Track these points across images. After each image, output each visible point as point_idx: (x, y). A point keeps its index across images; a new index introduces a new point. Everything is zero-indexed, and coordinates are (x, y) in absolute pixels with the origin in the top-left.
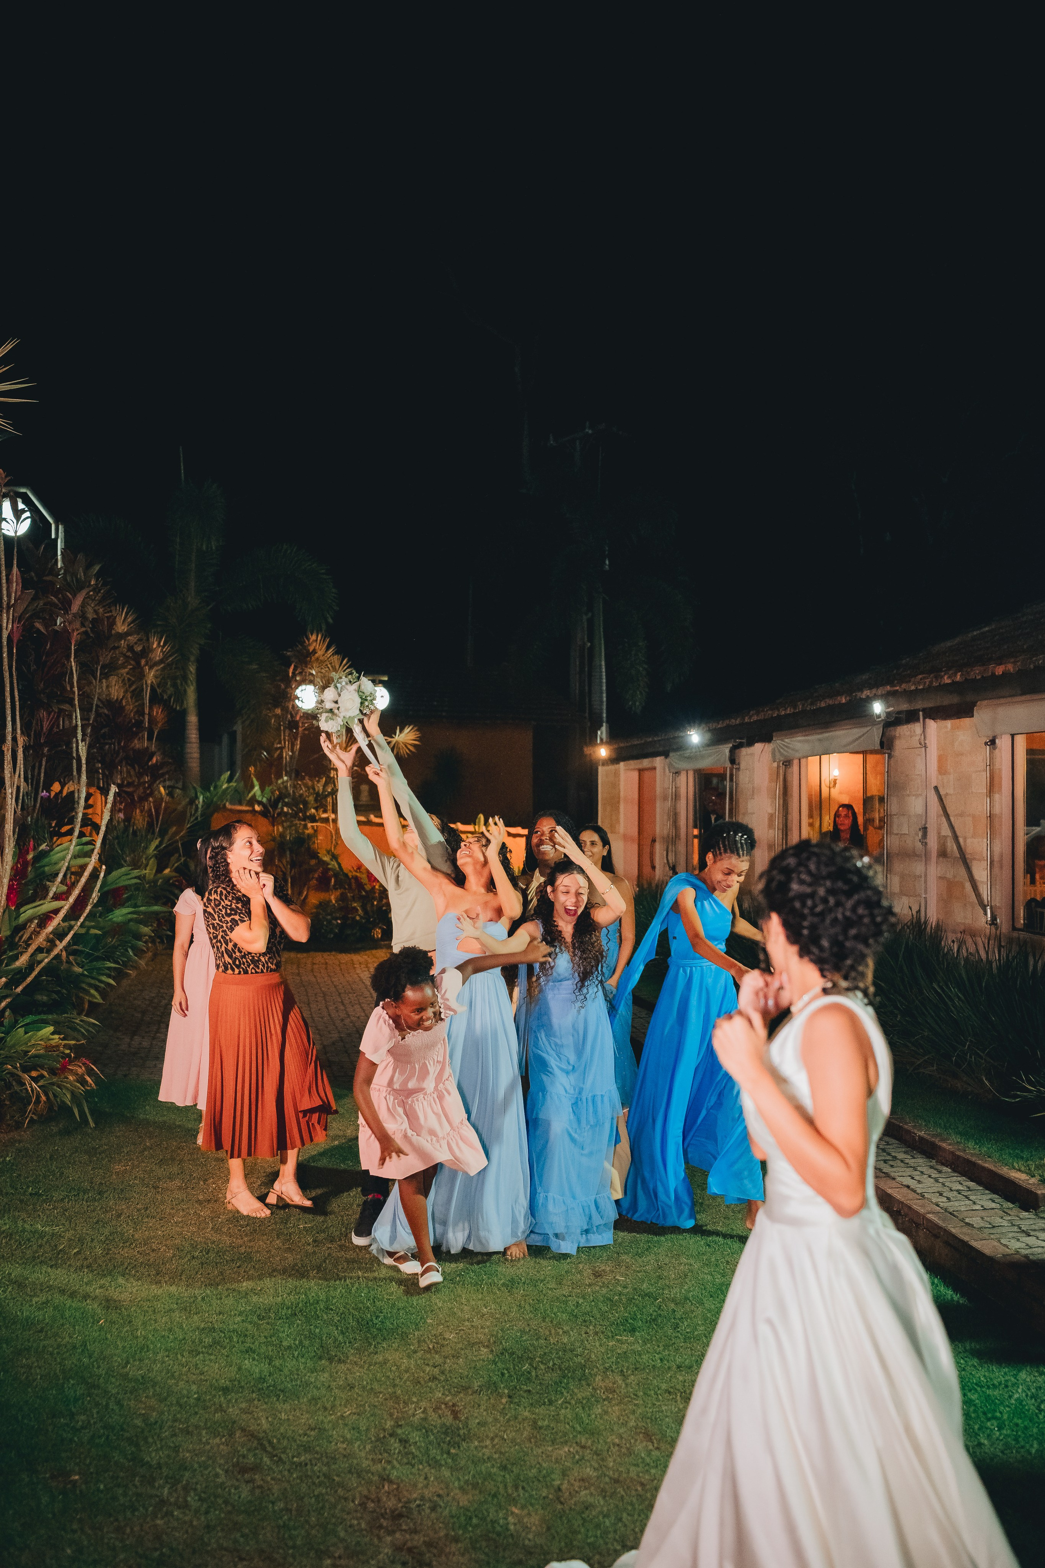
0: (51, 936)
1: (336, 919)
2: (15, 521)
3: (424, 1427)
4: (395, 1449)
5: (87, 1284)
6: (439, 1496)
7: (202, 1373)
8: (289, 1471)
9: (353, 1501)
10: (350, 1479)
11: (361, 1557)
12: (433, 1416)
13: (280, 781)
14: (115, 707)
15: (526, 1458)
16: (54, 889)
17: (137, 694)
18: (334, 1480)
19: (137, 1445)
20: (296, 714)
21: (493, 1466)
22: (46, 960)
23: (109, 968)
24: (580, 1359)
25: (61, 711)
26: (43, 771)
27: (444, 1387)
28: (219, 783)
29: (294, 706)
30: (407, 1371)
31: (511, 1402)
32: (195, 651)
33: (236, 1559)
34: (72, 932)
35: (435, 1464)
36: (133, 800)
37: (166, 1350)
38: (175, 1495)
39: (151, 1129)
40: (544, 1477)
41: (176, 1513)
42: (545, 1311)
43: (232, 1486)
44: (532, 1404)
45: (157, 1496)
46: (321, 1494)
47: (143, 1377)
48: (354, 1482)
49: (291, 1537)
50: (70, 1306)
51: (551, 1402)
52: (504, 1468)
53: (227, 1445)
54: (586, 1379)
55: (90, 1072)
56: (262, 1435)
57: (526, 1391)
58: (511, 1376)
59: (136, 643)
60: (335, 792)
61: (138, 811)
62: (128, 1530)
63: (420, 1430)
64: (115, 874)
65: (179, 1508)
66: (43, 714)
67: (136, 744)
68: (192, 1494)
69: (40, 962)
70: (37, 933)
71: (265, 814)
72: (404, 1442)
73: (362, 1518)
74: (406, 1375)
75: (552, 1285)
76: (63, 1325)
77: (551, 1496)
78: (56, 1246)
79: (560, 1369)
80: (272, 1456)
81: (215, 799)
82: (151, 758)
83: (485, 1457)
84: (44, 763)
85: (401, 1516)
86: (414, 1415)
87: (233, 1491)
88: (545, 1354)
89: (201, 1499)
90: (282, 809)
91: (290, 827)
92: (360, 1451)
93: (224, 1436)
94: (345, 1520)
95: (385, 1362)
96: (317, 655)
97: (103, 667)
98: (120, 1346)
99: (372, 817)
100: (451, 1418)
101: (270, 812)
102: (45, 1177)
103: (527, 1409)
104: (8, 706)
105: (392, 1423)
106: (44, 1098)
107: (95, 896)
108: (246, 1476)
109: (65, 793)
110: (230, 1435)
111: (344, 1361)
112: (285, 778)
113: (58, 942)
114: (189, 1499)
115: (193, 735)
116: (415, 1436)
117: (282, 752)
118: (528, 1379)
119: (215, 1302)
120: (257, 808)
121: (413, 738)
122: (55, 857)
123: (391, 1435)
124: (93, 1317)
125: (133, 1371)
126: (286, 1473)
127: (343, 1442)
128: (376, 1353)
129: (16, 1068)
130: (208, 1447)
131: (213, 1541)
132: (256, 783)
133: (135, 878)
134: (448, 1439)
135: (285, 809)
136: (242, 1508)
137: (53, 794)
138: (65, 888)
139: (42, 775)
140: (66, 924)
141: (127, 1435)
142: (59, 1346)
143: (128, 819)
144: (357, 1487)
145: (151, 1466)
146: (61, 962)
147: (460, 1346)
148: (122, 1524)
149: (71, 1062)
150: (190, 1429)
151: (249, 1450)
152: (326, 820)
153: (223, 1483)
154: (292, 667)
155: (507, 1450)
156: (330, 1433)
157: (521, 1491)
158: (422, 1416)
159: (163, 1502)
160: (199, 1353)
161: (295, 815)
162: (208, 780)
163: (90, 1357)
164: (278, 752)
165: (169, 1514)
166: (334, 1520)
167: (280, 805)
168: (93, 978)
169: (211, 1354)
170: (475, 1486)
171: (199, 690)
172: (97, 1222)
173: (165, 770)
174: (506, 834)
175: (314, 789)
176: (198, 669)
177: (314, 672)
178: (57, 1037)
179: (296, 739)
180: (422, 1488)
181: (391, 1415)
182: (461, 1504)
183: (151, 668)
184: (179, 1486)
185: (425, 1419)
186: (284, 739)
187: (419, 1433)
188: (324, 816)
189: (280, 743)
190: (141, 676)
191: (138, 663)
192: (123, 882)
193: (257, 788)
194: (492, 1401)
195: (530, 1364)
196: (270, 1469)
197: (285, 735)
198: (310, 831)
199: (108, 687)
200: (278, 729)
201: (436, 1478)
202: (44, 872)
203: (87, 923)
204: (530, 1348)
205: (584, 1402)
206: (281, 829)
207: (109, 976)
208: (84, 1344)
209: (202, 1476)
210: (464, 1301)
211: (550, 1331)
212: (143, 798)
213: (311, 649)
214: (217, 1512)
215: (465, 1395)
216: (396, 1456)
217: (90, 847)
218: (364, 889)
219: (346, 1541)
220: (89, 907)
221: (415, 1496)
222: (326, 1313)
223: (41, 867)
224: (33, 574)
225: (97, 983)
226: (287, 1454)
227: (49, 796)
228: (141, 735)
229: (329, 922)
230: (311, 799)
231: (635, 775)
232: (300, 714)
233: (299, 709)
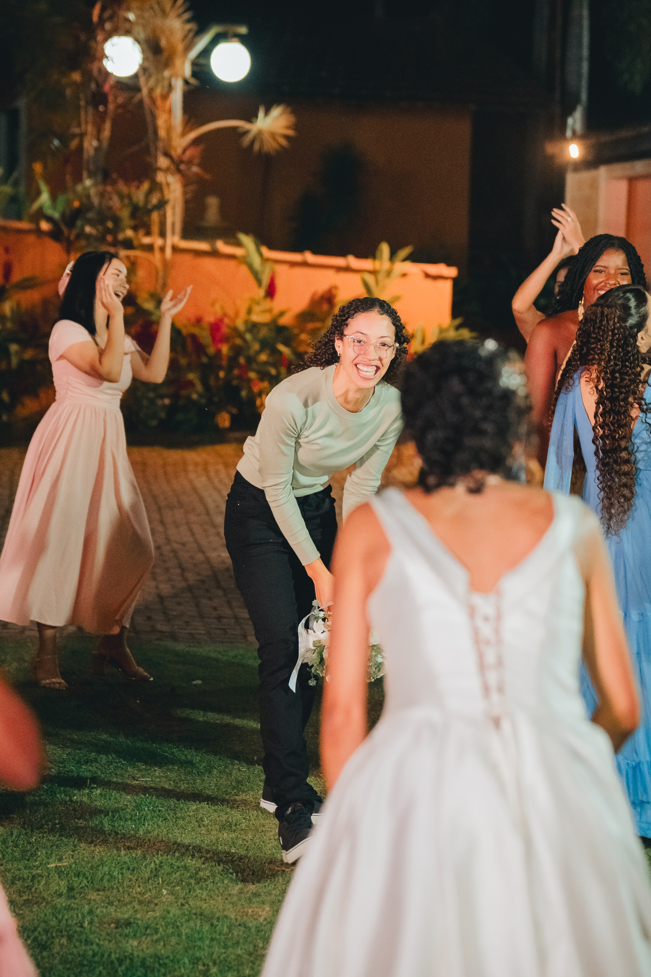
1: (162, 397)
13: (79, 188)
20: (105, 82)
29: (100, 70)
60: (162, 204)
71: (55, 235)
99: (222, 246)
101: (62, 232)
112: (88, 182)
117: (81, 142)
120: (45, 226)
121: (284, 124)
132: (43, 187)
152: (150, 248)
154: (98, 7)
164: (76, 141)
167: (79, 223)
174: (422, 276)
175: (131, 199)
177: (132, 17)
179: (103, 121)
186: (87, 121)
188: (146, 240)
189: (79, 126)
193: (45, 198)
197: (88, 114)
200: (77, 105)
218: (206, 354)
229: (152, 401)
230: (125, 214)
231: (623, 187)
232: (111, 81)
233: (107, 75)
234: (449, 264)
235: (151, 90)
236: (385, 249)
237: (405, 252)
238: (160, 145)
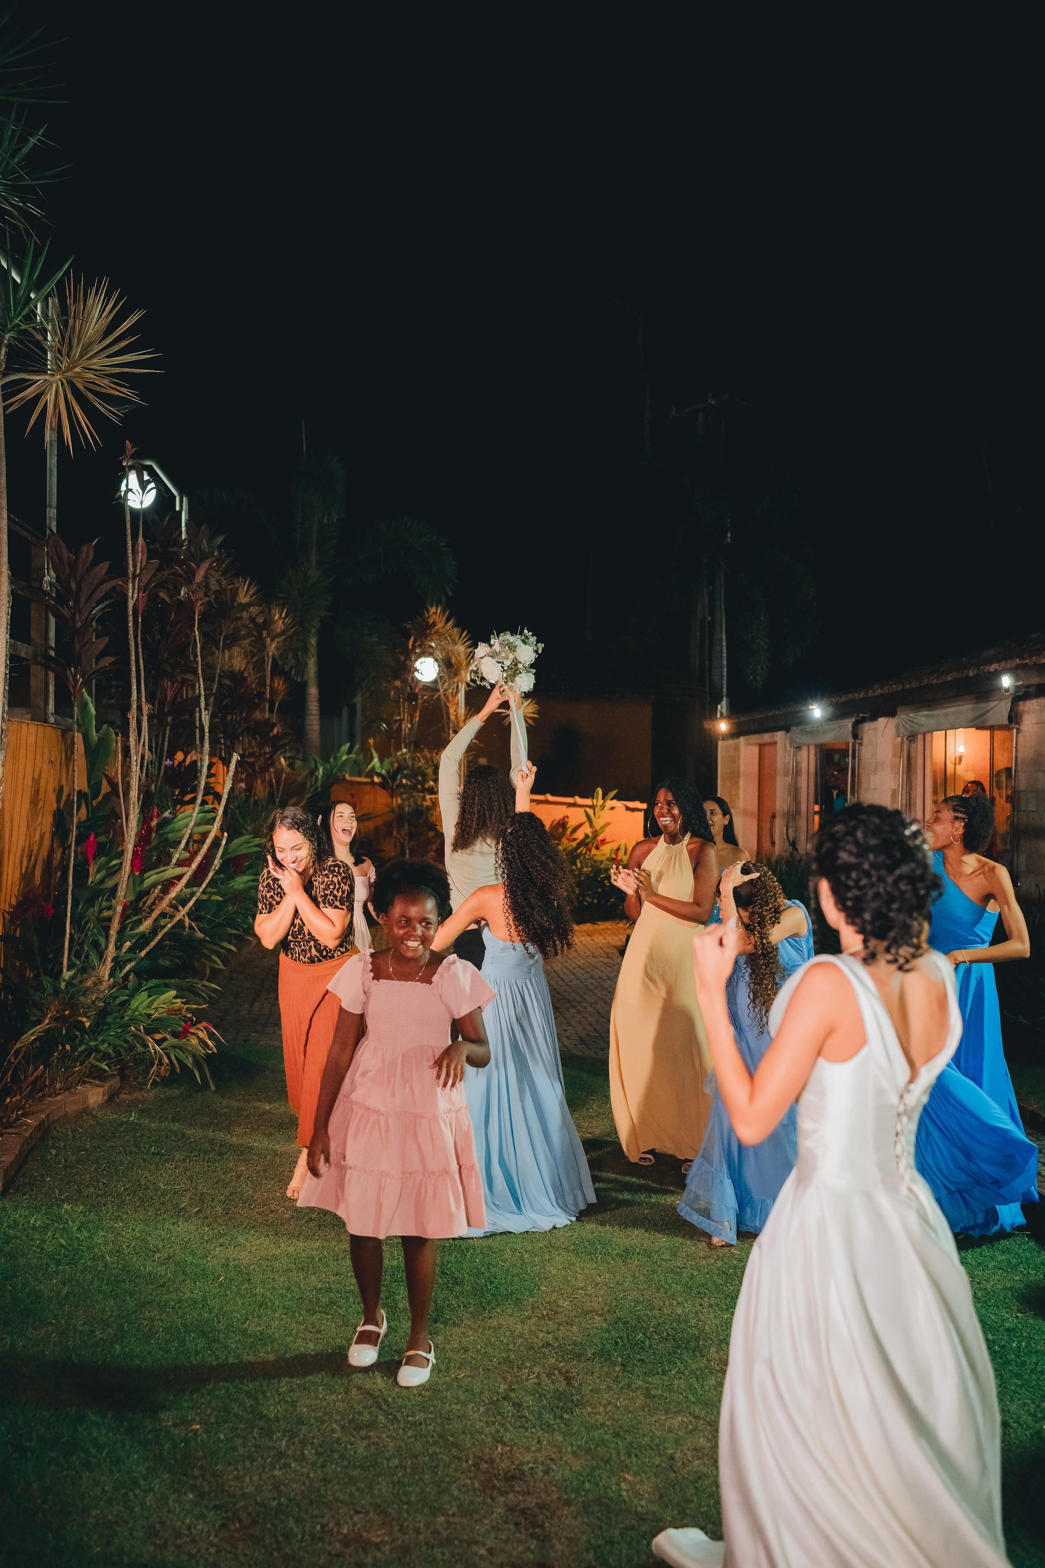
0: (174, 902)
2: (141, 492)
3: (537, 1392)
4: (508, 1412)
5: (207, 1242)
6: (552, 1460)
7: (319, 1332)
8: (404, 1429)
9: (467, 1461)
10: (464, 1439)
11: (474, 1515)
12: (546, 1381)
13: (399, 753)
14: (237, 678)
15: (640, 1426)
16: (177, 856)
17: (259, 666)
18: (448, 1440)
19: (256, 1399)
20: (416, 686)
21: (606, 1433)
22: (169, 926)
23: (230, 935)
24: (694, 1331)
25: (184, 680)
26: (167, 739)
27: (557, 1353)
28: (339, 755)
29: (413, 678)
30: (521, 1336)
31: (625, 1371)
32: (316, 624)
33: (352, 1512)
34: (194, 898)
35: (549, 1429)
36: (254, 770)
37: (284, 1308)
38: (293, 1448)
39: (270, 1094)
40: (657, 1445)
41: (293, 1466)
42: (659, 1281)
43: (348, 1442)
44: (645, 1373)
45: (275, 1447)
46: (435, 1453)
47: (261, 1334)
48: (468, 1441)
49: (405, 1493)
50: (191, 1263)
51: (664, 1372)
52: (617, 1435)
53: (343, 1402)
54: (700, 1351)
55: (211, 1036)
56: (377, 1394)
57: (639, 1360)
58: (624, 1345)
59: (258, 615)
61: (259, 781)
62: (247, 1480)
63: (533, 1394)
64: (237, 842)
65: (296, 1460)
66: (167, 683)
67: (258, 715)
68: (309, 1447)
69: (163, 927)
70: (160, 899)
71: (383, 785)
72: (518, 1405)
73: (475, 1478)
74: (521, 1340)
75: (666, 1256)
76: (184, 1281)
77: (663, 1464)
78: (177, 1204)
79: (674, 1340)
80: (386, 1415)
81: (335, 771)
82: (272, 730)
83: (598, 1423)
84: (168, 732)
85: (514, 1477)
86: (527, 1380)
87: (349, 1446)
88: (659, 1324)
89: (317, 1453)
90: (401, 781)
91: (409, 798)
92: (474, 1412)
93: (340, 1393)
94: (459, 1479)
95: (500, 1326)
96: (436, 627)
97: (226, 638)
98: (240, 1303)
100: (564, 1383)
101: (388, 784)
102: (167, 1137)
103: (641, 1378)
104: (134, 674)
105: (506, 1386)
106: (167, 1061)
107: (217, 863)
108: (363, 1433)
109: (188, 762)
110: (346, 1393)
111: (459, 1326)
112: (404, 750)
113: (180, 908)
114: (306, 1452)
115: (313, 706)
116: (529, 1400)
117: (401, 725)
118: (642, 1348)
119: (331, 1263)
120: (376, 779)
121: (532, 711)
122: (178, 823)
123: (504, 1399)
124: (213, 1274)
125: (253, 1327)
126: (401, 1431)
127: (457, 1404)
128: (490, 1318)
129: (140, 1030)
130: (325, 1403)
131: (329, 1493)
132: (375, 754)
133: (256, 846)
134: (561, 1404)
135: (404, 781)
136: (358, 1464)
137: (176, 763)
138: (187, 855)
139: (166, 744)
140: (189, 890)
141: (245, 1388)
142: (180, 1301)
143: (249, 789)
144: (470, 1448)
145: (269, 1419)
146: (184, 927)
147: (574, 1313)
148: (242, 1473)
149: (194, 1025)
150: (307, 1385)
151: (364, 1408)
153: (339, 1439)
154: (412, 639)
155: (620, 1417)
156: (444, 1394)
157: (634, 1459)
158: (536, 1381)
159: (281, 1454)
160: (316, 1312)
161: (414, 787)
162: (328, 751)
163: (211, 1313)
164: (397, 725)
165: (286, 1465)
166: (447, 1479)
167: (399, 777)
168: (215, 944)
169: (328, 1314)
170: (588, 1451)
171: (320, 664)
172: (217, 1183)
173: (285, 741)
175: (433, 761)
176: (318, 642)
177: (433, 645)
178: (179, 1000)
179: (415, 711)
180: (535, 1452)
181: (505, 1379)
182: (573, 1469)
183: (272, 640)
184: (297, 1439)
185: (539, 1384)
186: (404, 711)
187: (532, 1397)
189: (399, 715)
190: (263, 648)
191: (261, 635)
192: (244, 851)
193: (376, 760)
194: (606, 1369)
195: (644, 1334)
196: (385, 1426)
197: (404, 707)
198: (428, 803)
199: (230, 658)
200: (398, 702)
201: (549, 1442)
202: (167, 839)
203: (209, 890)
204: (644, 1318)
205: (698, 1373)
206: (399, 801)
207: (230, 943)
208: (205, 1299)
209: (319, 1430)
210: (578, 1269)
211: (664, 1302)
212: (265, 769)
213: (431, 621)
214: (334, 1466)
215: (579, 1361)
216: (509, 1419)
217: (213, 815)
219: (459, 1499)
220: (211, 874)
221: (528, 1458)
222: (441, 1278)
223: (165, 833)
224: (158, 545)
225: (220, 950)
226: (402, 1413)
227: (173, 765)
228: (262, 706)
231: (756, 749)
232: (420, 686)
233: (418, 681)
234: (642, 802)
235: (446, 690)
236: (600, 791)
237: (612, 794)
238: (451, 725)
